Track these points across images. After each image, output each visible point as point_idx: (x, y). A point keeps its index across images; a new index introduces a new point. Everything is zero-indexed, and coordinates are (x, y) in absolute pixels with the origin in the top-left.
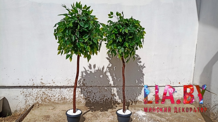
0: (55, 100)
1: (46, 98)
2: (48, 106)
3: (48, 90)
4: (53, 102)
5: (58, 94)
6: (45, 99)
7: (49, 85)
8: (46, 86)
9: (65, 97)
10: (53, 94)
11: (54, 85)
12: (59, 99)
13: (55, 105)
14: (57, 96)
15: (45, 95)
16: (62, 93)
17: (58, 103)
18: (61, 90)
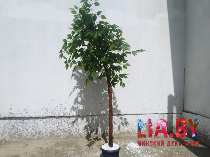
0: (27, 136)
1: (16, 133)
2: (17, 143)
3: (19, 122)
4: (25, 138)
5: (32, 127)
6: (14, 134)
7: (20, 116)
8: (16, 117)
9: (40, 131)
10: (25, 128)
11: (27, 116)
12: (32, 133)
13: (27, 141)
14: (30, 129)
15: (14, 129)
16: (37, 126)
17: (31, 139)
18: (36, 122)
